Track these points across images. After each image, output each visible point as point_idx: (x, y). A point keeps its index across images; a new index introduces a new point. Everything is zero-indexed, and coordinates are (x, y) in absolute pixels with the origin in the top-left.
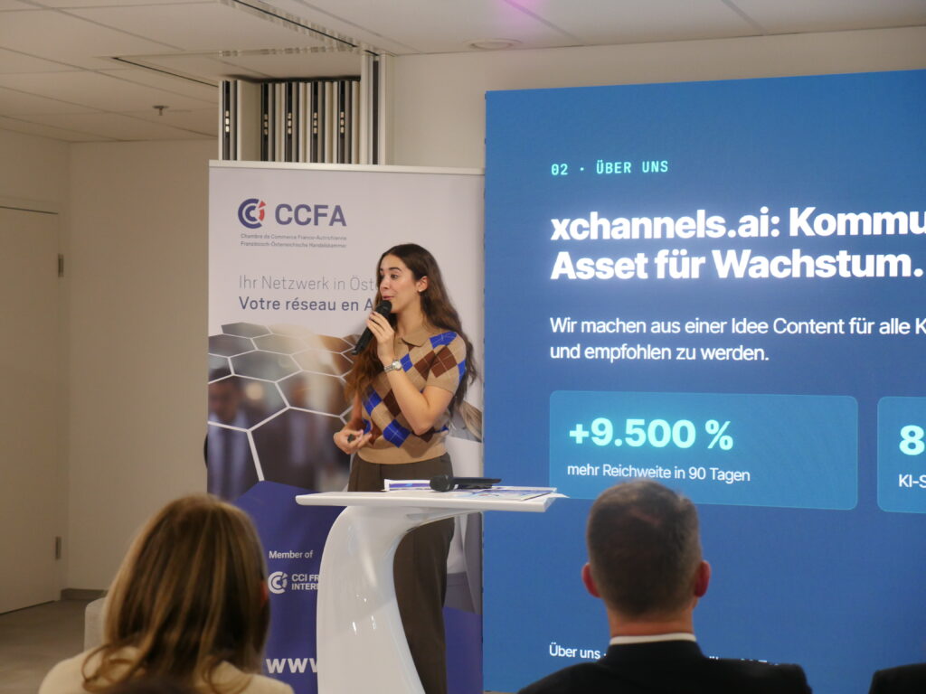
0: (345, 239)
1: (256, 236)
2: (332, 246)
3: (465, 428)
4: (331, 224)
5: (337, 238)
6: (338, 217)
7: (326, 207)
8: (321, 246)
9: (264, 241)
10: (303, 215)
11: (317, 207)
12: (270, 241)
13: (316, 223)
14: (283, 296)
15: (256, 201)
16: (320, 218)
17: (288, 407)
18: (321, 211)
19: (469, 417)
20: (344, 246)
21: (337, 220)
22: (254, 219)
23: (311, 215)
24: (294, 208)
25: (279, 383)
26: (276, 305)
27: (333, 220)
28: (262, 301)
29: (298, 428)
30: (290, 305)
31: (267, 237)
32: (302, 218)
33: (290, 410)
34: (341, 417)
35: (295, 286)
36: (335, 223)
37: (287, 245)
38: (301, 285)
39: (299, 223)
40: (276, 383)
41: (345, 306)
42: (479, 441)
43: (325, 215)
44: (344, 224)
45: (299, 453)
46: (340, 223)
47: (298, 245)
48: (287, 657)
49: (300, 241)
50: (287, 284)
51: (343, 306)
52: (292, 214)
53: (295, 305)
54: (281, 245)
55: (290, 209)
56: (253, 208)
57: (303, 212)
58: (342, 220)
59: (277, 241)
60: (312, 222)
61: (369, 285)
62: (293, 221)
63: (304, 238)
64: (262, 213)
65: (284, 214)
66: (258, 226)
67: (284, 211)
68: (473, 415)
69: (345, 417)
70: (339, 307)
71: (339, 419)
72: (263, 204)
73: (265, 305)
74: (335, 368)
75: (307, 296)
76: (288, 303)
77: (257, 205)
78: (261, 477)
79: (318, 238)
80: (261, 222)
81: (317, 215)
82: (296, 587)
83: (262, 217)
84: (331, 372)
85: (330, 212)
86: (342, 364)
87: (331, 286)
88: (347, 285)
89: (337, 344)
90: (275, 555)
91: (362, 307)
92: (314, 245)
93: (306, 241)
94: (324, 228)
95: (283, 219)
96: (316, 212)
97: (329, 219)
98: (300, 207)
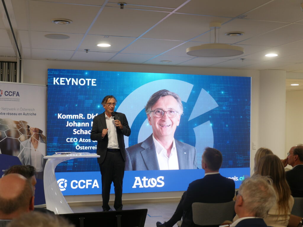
0: (19, 99)
2: (17, 101)
3: (43, 140)
4: (16, 96)
5: (17, 99)
6: (18, 94)
7: (15, 92)
8: (14, 101)
9: (2, 99)
10: (11, 94)
11: (13, 92)
12: (3, 99)
13: (13, 96)
14: (6, 112)
16: (14, 95)
17: (7, 137)
18: (14, 93)
19: (44, 138)
20: (19, 101)
23: (12, 94)
24: (8, 92)
25: (5, 132)
26: (4, 114)
27: (17, 95)
28: (1, 113)
29: (9, 142)
31: (3, 98)
32: (10, 94)
33: (7, 138)
34: (18, 139)
35: (8, 109)
36: (17, 96)
37: (7, 100)
38: (10, 109)
39: (9, 95)
40: (4, 132)
42: (45, 143)
43: (15, 94)
44: (19, 96)
45: (9, 147)
49: (10, 100)
50: (7, 109)
52: (8, 93)
53: (8, 114)
54: (6, 100)
57: (10, 93)
58: (19, 95)
59: (5, 99)
60: (12, 95)
61: (24, 109)
62: (8, 95)
64: (2, 93)
65: (7, 93)
67: (6, 92)
68: (44, 137)
69: (19, 139)
70: (18, 114)
72: (2, 91)
73: (2, 114)
74: (17, 128)
75: (11, 112)
79: (14, 99)
80: (1, 95)
81: (13, 94)
84: (16, 129)
85: (16, 93)
86: (18, 127)
87: (16, 110)
88: (20, 110)
89: (17, 123)
90: (3, 171)
91: (23, 114)
92: (13, 101)
93: (11, 100)
94: (15, 97)
95: (6, 94)
96: (13, 93)
97: (16, 95)
98: (10, 92)
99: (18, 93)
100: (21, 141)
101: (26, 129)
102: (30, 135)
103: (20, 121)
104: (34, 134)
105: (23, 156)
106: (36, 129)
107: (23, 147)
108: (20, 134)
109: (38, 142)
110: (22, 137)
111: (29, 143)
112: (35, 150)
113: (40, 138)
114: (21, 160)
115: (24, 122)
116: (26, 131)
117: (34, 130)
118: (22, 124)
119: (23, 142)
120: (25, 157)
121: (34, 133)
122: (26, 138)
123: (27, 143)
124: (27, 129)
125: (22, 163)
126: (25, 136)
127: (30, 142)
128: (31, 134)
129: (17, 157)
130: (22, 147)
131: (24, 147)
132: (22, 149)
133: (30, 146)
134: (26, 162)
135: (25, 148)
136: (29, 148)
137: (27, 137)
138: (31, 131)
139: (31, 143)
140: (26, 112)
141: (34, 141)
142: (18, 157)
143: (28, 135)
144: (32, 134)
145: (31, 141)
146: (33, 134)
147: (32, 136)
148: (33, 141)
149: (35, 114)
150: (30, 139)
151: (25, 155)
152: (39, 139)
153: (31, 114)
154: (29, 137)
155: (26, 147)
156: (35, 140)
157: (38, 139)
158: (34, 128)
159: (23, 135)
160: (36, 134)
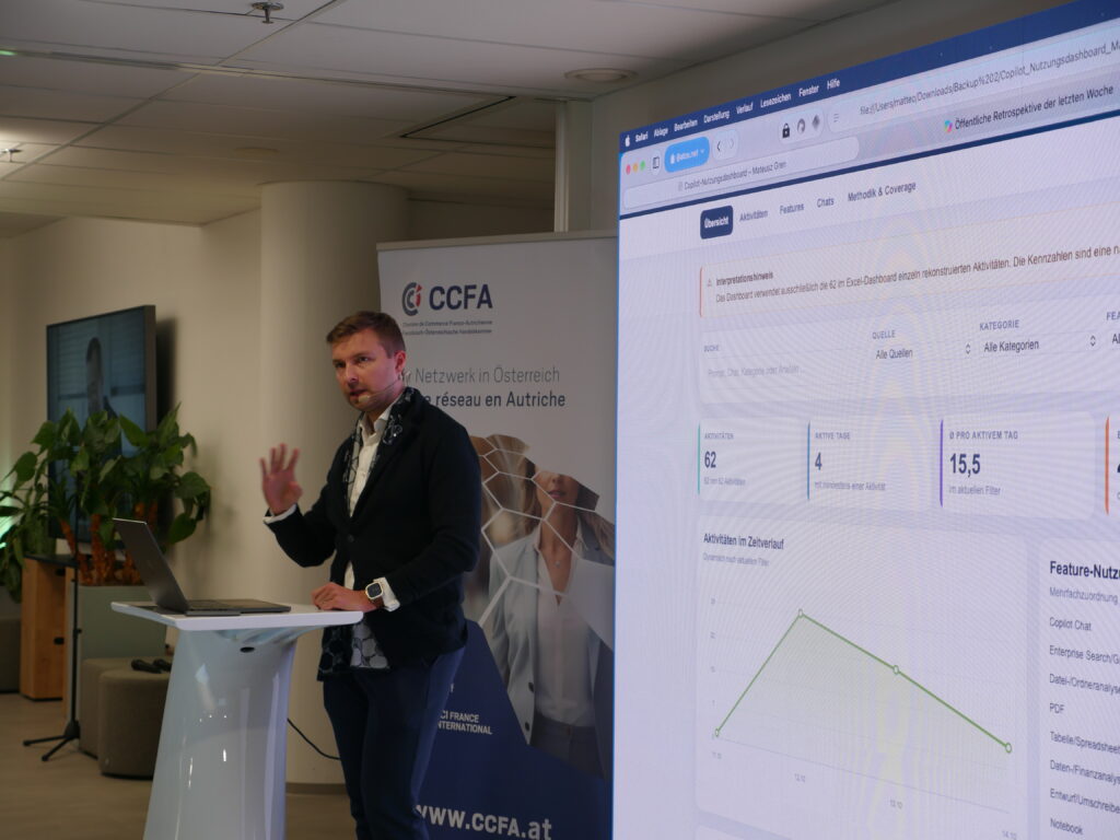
0: (490, 323)
1: (415, 324)
2: (479, 332)
3: (598, 549)
4: (479, 307)
5: (483, 323)
6: (485, 299)
7: (474, 287)
8: (470, 332)
9: (418, 329)
10: (456, 297)
11: (467, 288)
12: (424, 328)
13: (466, 307)
14: (434, 390)
15: (413, 285)
16: (470, 300)
18: (470, 292)
19: (603, 533)
20: (489, 331)
21: (485, 302)
22: (411, 305)
23: (461, 297)
24: (446, 292)
27: (481, 302)
30: (440, 400)
31: (422, 324)
32: (454, 303)
35: (445, 379)
36: (483, 305)
38: (451, 378)
39: (451, 307)
41: (489, 400)
43: (473, 296)
44: (490, 306)
46: (487, 305)
47: (449, 333)
48: (428, 805)
49: (451, 328)
50: (438, 376)
51: (487, 401)
52: (444, 298)
53: (445, 400)
54: (434, 332)
55: (442, 291)
56: (412, 293)
57: (454, 293)
58: (489, 302)
59: (430, 328)
60: (462, 305)
61: (511, 375)
62: (446, 305)
63: (455, 324)
64: (419, 297)
65: (439, 298)
66: (415, 312)
67: (437, 293)
70: (483, 402)
75: (456, 390)
76: (438, 398)
77: (415, 290)
79: (467, 323)
80: (418, 309)
81: (467, 297)
83: (418, 303)
85: (477, 292)
87: (476, 377)
88: (491, 376)
91: (504, 401)
92: (464, 332)
93: (457, 328)
94: (473, 312)
95: (437, 303)
96: (466, 292)
97: (476, 300)
98: (452, 289)
99: (485, 288)
100: (493, 544)
101: (517, 477)
102: (534, 514)
103: (493, 438)
104: (554, 511)
105: (500, 621)
106: (561, 480)
107: (505, 577)
108: (491, 505)
109: (569, 554)
111: (530, 556)
112: (559, 599)
113: (579, 535)
114: (493, 644)
115: (510, 442)
116: (520, 493)
117: (552, 487)
118: (501, 453)
119: (501, 551)
120: (509, 629)
121: (555, 503)
122: (515, 527)
123: (521, 556)
124: (522, 477)
125: (498, 660)
126: (515, 517)
127: (537, 554)
128: (541, 510)
129: (476, 624)
131: (509, 578)
132: (500, 584)
133: (538, 574)
134: (514, 656)
135: (511, 582)
136: (529, 584)
137: (522, 525)
138: (541, 492)
139: (542, 560)
140: (520, 392)
141: (554, 550)
142: (481, 623)
143: (525, 511)
144: (543, 511)
145: (541, 546)
146: (551, 505)
147: (545, 519)
148: (549, 548)
149: (561, 401)
150: (536, 533)
151: (511, 616)
152: (575, 538)
153: (541, 401)
154: (531, 525)
155: (517, 580)
156: (556, 543)
157: (571, 540)
158: (556, 476)
159: (502, 509)
160: (559, 509)
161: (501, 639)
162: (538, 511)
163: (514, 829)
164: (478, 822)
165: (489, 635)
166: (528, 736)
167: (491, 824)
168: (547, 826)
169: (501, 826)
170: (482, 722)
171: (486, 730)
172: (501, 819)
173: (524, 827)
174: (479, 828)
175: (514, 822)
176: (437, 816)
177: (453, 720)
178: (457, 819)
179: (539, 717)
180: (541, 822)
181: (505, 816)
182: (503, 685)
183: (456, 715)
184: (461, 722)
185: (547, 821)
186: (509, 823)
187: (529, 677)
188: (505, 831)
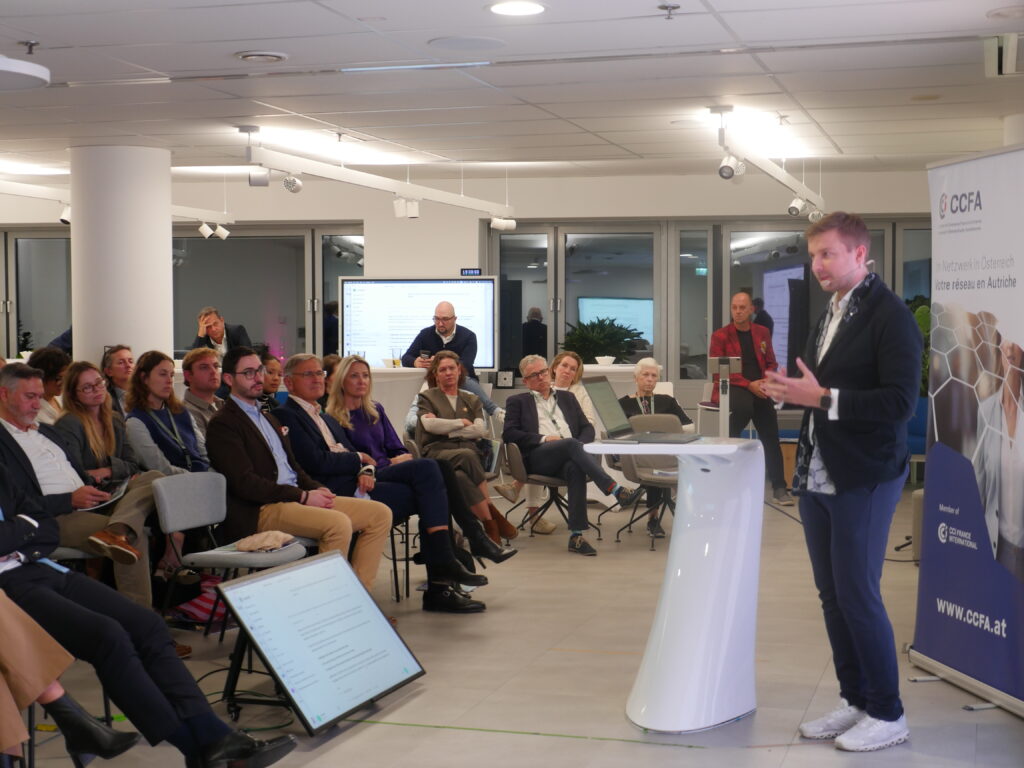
0: (980, 221)
1: (943, 226)
2: (975, 229)
4: (975, 209)
5: (976, 222)
6: (978, 202)
7: (973, 194)
8: (970, 229)
9: (945, 229)
10: (963, 202)
12: (948, 229)
13: (969, 210)
14: (951, 277)
15: (944, 195)
16: (970, 205)
17: (951, 377)
18: (971, 197)
20: (979, 229)
21: (978, 205)
22: (942, 211)
23: (967, 202)
25: (948, 356)
26: (948, 285)
27: (976, 205)
28: (941, 282)
30: (955, 285)
31: (945, 225)
32: (963, 208)
33: (952, 380)
34: (974, 388)
35: (957, 268)
36: (977, 208)
37: (955, 231)
38: (960, 267)
40: (946, 355)
43: (972, 201)
44: (981, 208)
45: (955, 419)
46: (979, 207)
47: (960, 231)
49: (961, 227)
50: (954, 266)
51: (978, 284)
52: (958, 204)
53: (958, 285)
54: (953, 232)
55: (957, 198)
56: (943, 201)
57: (963, 198)
58: (980, 205)
59: (951, 229)
60: (967, 208)
61: (990, 263)
62: (959, 209)
63: (962, 224)
64: (946, 204)
66: (944, 216)
67: (955, 202)
69: (977, 388)
70: (976, 285)
71: (972, 389)
72: (946, 197)
73: (943, 285)
74: (973, 343)
75: (964, 276)
76: (953, 283)
77: (944, 198)
78: (937, 439)
79: (969, 223)
80: (945, 212)
81: (970, 201)
82: (951, 539)
83: (945, 209)
84: (971, 346)
85: (973, 197)
86: (977, 340)
87: (973, 265)
88: (980, 264)
89: (974, 320)
90: (942, 508)
91: (987, 282)
92: (966, 230)
93: (964, 227)
94: (973, 214)
95: (954, 208)
96: (969, 197)
98: (961, 196)
100: (979, 398)
101: (992, 345)
103: (980, 314)
104: (1011, 373)
105: (982, 461)
107: (985, 425)
108: (979, 369)
109: (1016, 408)
110: (984, 380)
111: (998, 408)
112: (1011, 443)
113: (1021, 392)
114: (979, 478)
115: (989, 317)
116: (993, 358)
117: (1009, 353)
118: (983, 325)
119: (984, 403)
120: (986, 467)
121: (1011, 366)
122: (991, 385)
123: (993, 410)
124: (995, 345)
125: (981, 492)
126: (990, 377)
127: (1001, 406)
128: (1003, 371)
129: (970, 462)
130: (983, 425)
131: (987, 426)
132: (982, 431)
133: (1001, 423)
134: (988, 488)
135: (988, 429)
136: (997, 431)
137: (994, 383)
138: (1004, 357)
139: (1003, 413)
140: (994, 276)
141: (1009, 404)
142: (973, 461)
143: (996, 373)
144: (1005, 372)
145: (1003, 401)
146: (1008, 367)
147: (1006, 379)
148: (1007, 401)
149: (1013, 282)
150: (1001, 391)
151: (988, 457)
152: (1019, 395)
153: (1005, 283)
154: (999, 383)
155: (991, 428)
156: (1010, 398)
157: (1017, 396)
158: (1011, 345)
159: (985, 371)
160: (1013, 370)
161: (983, 473)
162: (1001, 374)
163: (987, 626)
164: (970, 617)
165: (977, 471)
166: (995, 551)
167: (977, 620)
168: (1004, 625)
169: (982, 622)
170: (972, 540)
171: (973, 545)
172: (982, 616)
173: (992, 625)
174: (970, 622)
175: (987, 619)
176: (951, 609)
177: (958, 536)
178: (959, 613)
179: (1001, 537)
180: (1001, 622)
181: (983, 613)
182: (982, 511)
183: (960, 532)
184: (963, 538)
185: (1004, 621)
186: (985, 620)
187: (996, 507)
188: (983, 625)
